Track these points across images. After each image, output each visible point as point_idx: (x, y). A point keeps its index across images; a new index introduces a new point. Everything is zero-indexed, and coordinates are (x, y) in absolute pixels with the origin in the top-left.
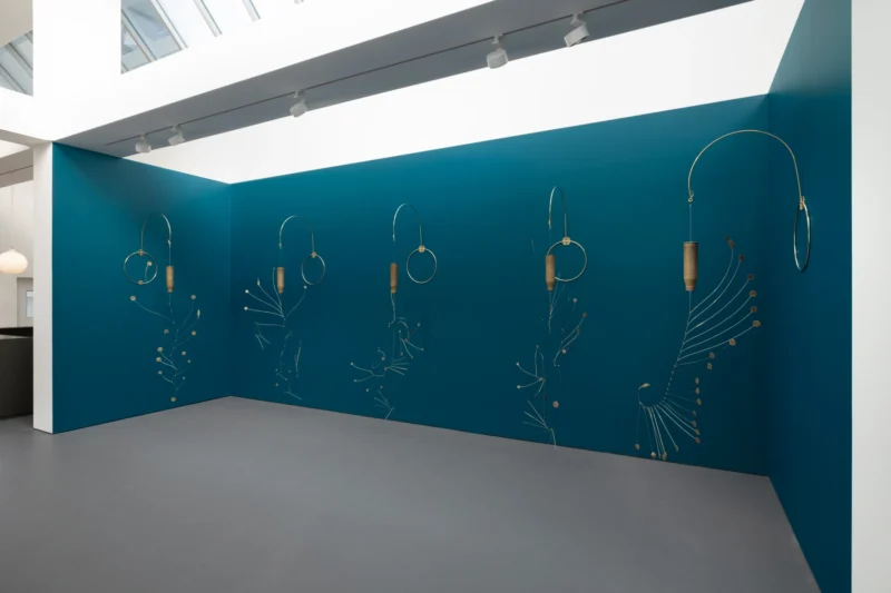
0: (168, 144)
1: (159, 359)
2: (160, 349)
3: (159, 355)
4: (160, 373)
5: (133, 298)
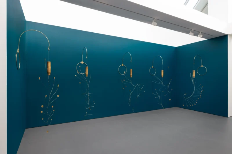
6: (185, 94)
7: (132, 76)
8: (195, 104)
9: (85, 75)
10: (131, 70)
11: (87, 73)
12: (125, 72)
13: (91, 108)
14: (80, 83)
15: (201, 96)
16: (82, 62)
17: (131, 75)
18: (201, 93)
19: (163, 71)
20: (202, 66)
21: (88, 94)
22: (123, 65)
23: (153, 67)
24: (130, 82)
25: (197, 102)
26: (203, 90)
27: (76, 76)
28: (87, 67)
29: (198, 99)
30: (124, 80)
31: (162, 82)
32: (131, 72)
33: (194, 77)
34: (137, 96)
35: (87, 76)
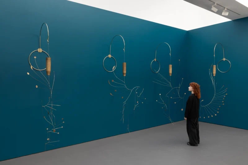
6: (203, 100)
7: (126, 74)
8: (216, 115)
9: (46, 72)
10: (125, 64)
11: (49, 69)
12: (114, 67)
13: (57, 131)
14: (37, 87)
15: (224, 103)
16: (40, 50)
17: (125, 72)
18: (224, 99)
19: (171, 66)
20: (224, 59)
21: (51, 106)
22: (110, 56)
23: (155, 60)
24: (124, 84)
25: (218, 112)
26: (227, 94)
27: (28, 74)
28: (49, 59)
29: (220, 106)
30: (113, 81)
31: (170, 83)
32: (125, 68)
33: (214, 75)
34: (134, 106)
35: (49, 74)
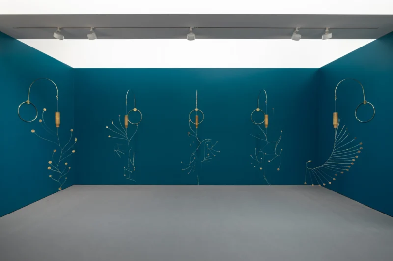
0: (86, 38)
1: (49, 168)
2: (50, 162)
3: (49, 165)
4: (50, 176)
5: (33, 131)
6: (310, 161)
8: (330, 183)
10: (197, 117)
11: (126, 124)
14: (109, 136)
16: (135, 109)
17: (197, 124)
19: (266, 116)
23: (258, 109)
25: (334, 179)
27: (107, 127)
30: (189, 133)
31: (266, 136)
32: (196, 121)
33: (335, 127)
